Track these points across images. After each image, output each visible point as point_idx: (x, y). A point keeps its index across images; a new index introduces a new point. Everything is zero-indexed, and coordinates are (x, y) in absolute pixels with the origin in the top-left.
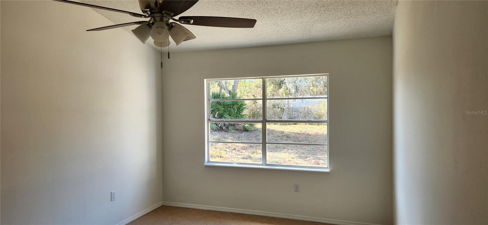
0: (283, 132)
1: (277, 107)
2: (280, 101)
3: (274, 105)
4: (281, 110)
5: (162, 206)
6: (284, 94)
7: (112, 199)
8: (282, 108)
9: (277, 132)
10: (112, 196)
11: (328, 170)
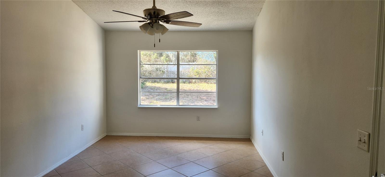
0: (166, 89)
1: (159, 70)
2: (161, 66)
3: (157, 69)
4: (162, 72)
5: (107, 136)
6: (165, 61)
7: (83, 130)
8: (163, 71)
9: (162, 88)
10: (83, 127)
11: (217, 107)
